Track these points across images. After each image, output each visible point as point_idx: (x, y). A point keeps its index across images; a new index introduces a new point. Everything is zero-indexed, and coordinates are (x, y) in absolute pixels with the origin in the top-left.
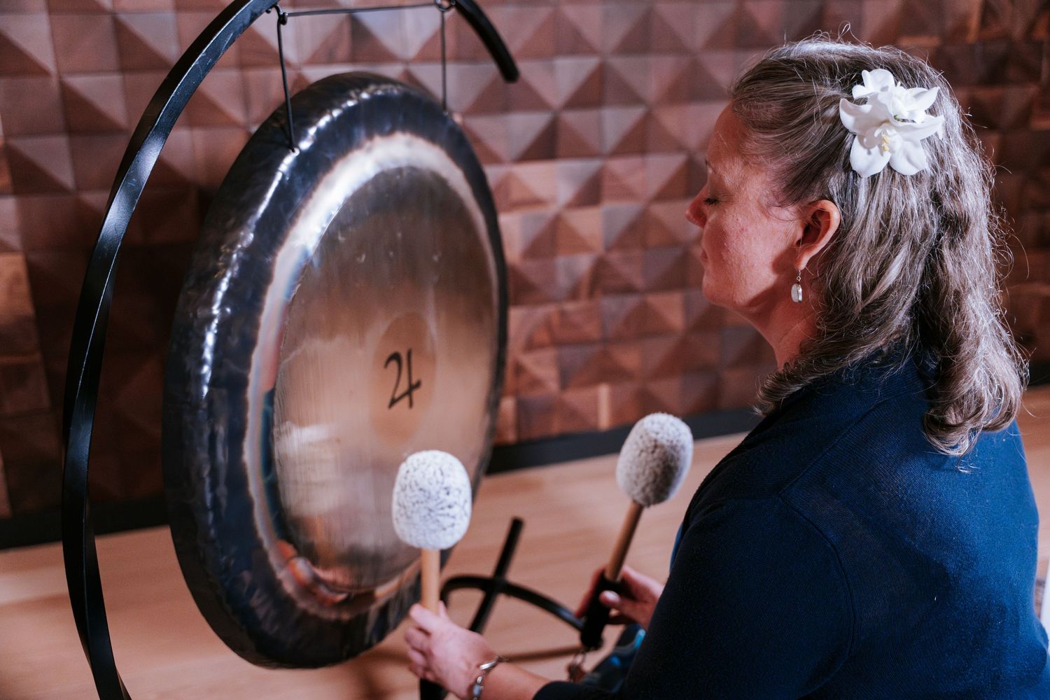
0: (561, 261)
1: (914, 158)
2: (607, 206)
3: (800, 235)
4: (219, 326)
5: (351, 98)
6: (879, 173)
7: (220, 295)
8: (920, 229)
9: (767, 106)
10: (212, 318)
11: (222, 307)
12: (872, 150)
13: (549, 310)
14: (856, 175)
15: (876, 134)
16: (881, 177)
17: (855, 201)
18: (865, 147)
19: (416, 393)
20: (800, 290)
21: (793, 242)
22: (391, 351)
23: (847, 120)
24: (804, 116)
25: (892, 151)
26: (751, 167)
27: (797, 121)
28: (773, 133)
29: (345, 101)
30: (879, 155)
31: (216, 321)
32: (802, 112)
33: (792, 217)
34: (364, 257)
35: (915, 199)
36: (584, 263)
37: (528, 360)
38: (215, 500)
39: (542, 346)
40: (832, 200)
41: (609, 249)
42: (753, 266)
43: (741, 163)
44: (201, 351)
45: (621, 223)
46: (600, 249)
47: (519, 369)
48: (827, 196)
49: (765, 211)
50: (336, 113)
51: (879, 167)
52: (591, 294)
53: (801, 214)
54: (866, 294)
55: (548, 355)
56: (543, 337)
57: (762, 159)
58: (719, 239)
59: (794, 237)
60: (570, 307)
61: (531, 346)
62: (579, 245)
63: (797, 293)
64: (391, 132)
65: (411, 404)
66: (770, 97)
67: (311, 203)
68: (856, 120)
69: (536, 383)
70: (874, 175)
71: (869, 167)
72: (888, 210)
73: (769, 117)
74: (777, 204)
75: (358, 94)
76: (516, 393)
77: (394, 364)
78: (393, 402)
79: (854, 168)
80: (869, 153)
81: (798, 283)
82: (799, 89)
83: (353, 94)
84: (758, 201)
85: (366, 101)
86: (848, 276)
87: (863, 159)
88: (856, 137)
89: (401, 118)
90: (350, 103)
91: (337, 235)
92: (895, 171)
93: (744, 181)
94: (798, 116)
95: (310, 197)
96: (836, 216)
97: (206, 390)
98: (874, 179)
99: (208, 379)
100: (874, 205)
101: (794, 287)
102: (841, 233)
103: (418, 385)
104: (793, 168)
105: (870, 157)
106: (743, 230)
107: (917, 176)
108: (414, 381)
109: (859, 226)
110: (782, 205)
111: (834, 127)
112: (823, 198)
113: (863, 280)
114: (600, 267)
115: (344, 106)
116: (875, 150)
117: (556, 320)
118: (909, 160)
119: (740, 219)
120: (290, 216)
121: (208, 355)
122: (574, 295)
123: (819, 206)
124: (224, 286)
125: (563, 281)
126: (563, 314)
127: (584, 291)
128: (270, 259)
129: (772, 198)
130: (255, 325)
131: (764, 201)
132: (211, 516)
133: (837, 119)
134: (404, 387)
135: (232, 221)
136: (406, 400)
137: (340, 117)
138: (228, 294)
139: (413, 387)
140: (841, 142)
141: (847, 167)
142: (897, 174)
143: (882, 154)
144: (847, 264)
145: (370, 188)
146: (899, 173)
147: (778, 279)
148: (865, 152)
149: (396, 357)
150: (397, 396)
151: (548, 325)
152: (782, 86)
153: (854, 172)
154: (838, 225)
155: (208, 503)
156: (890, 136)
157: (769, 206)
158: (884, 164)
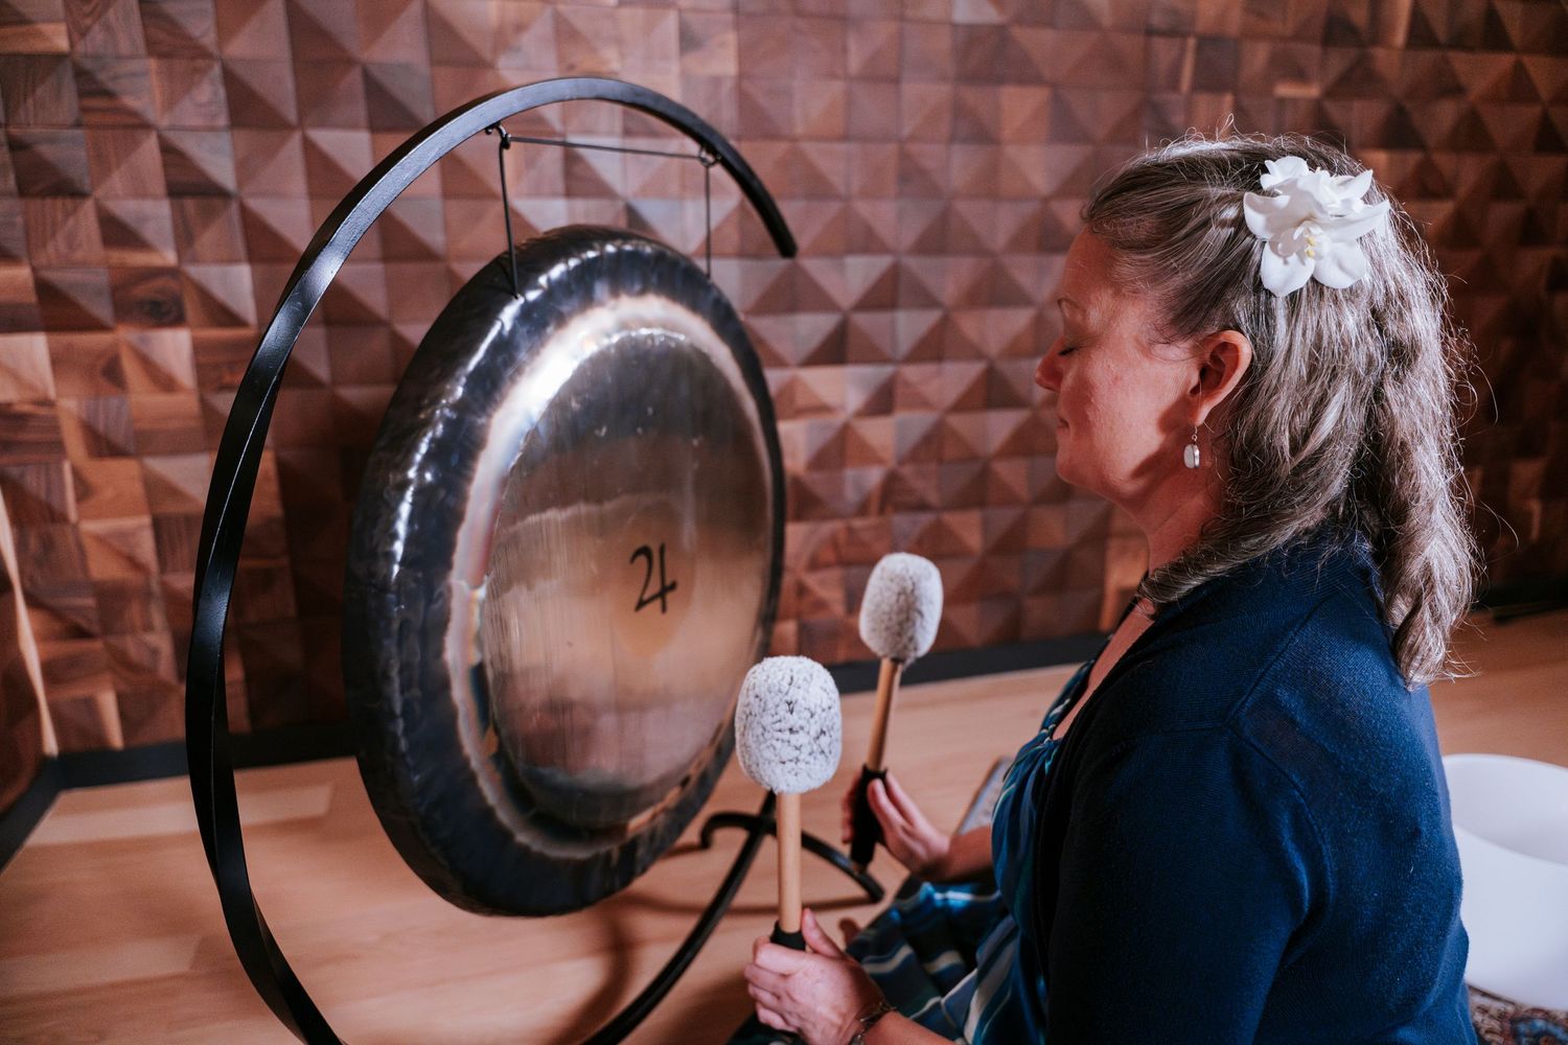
0: (850, 473)
1: (1348, 265)
2: (900, 416)
3: (1195, 379)
4: (415, 494)
5: (592, 248)
6: (1301, 289)
7: (418, 458)
8: (1363, 360)
9: (1138, 221)
10: (406, 483)
11: (421, 470)
12: (1289, 259)
13: (836, 526)
14: (1269, 294)
15: (1296, 237)
16: (1305, 293)
17: (1270, 328)
18: (1280, 256)
19: (670, 596)
20: (1197, 453)
21: (1186, 390)
22: (639, 545)
23: (1255, 220)
24: (1192, 224)
25: (1318, 257)
26: (1124, 295)
27: (1184, 232)
28: (1150, 253)
29: (585, 251)
30: (1301, 266)
31: (412, 489)
32: (1188, 220)
33: (1183, 356)
34: (604, 430)
35: (1353, 320)
36: (874, 476)
37: (812, 580)
38: (406, 704)
39: (827, 566)
40: (1238, 328)
41: (901, 462)
42: (1131, 426)
43: (1110, 292)
44: (392, 523)
45: (915, 433)
46: (892, 463)
47: (802, 590)
48: (1231, 325)
49: (1146, 350)
50: (573, 263)
51: (1301, 281)
52: (882, 511)
53: (1196, 351)
54: (1295, 449)
55: (834, 574)
56: (829, 556)
57: (1140, 285)
58: (1083, 395)
59: (1188, 383)
60: (858, 523)
61: (815, 565)
62: (868, 456)
63: (1193, 456)
64: (643, 292)
65: (664, 609)
66: (1142, 209)
67: (538, 360)
68: (1268, 220)
69: (820, 605)
70: (1295, 292)
71: (1287, 282)
72: (1319, 336)
73: (1142, 235)
74: (1162, 340)
75: (603, 246)
76: (798, 616)
77: (642, 559)
78: (641, 604)
79: (1266, 286)
80: (1286, 263)
81: (1194, 443)
82: (1182, 194)
83: (596, 245)
84: (1137, 340)
85: (610, 255)
86: (1270, 428)
87: (1279, 273)
88: (1267, 245)
89: (654, 279)
90: (591, 254)
91: (570, 400)
92: (1323, 285)
93: (1114, 315)
94: (1184, 226)
95: (538, 353)
96: (1246, 350)
97: (396, 569)
98: (1294, 299)
99: (399, 557)
100: (1299, 331)
101: (1189, 448)
102: (1254, 374)
103: (673, 586)
104: (1184, 292)
105: (1287, 269)
106: (1116, 379)
107: (1351, 288)
108: (668, 582)
109: (1281, 361)
110: (1169, 342)
111: (1236, 233)
112: (1227, 328)
113: (1290, 432)
114: (892, 482)
115: (584, 256)
116: (1293, 259)
117: (842, 538)
118: (1341, 267)
119: (1112, 366)
120: (510, 371)
121: (401, 528)
122: (863, 510)
123: (1222, 339)
124: (424, 448)
125: (851, 495)
126: (850, 530)
127: (874, 506)
128: (482, 421)
129: (1154, 335)
130: (462, 497)
131: (1144, 339)
132: (401, 724)
133: (1240, 223)
134: (655, 587)
135: (437, 372)
136: (657, 603)
137: (576, 267)
138: (428, 456)
139: (666, 589)
140: (1248, 252)
141: (1258, 285)
142: (1325, 290)
143: (1303, 263)
144: (1267, 411)
145: (613, 351)
146: (1328, 288)
147: (1165, 441)
148: (1281, 261)
149: (645, 551)
150: (646, 596)
151: (834, 542)
152: (1155, 195)
153: (1266, 290)
154: (1249, 361)
155: (398, 709)
156: (1315, 236)
157: (1152, 343)
158: (1307, 277)
